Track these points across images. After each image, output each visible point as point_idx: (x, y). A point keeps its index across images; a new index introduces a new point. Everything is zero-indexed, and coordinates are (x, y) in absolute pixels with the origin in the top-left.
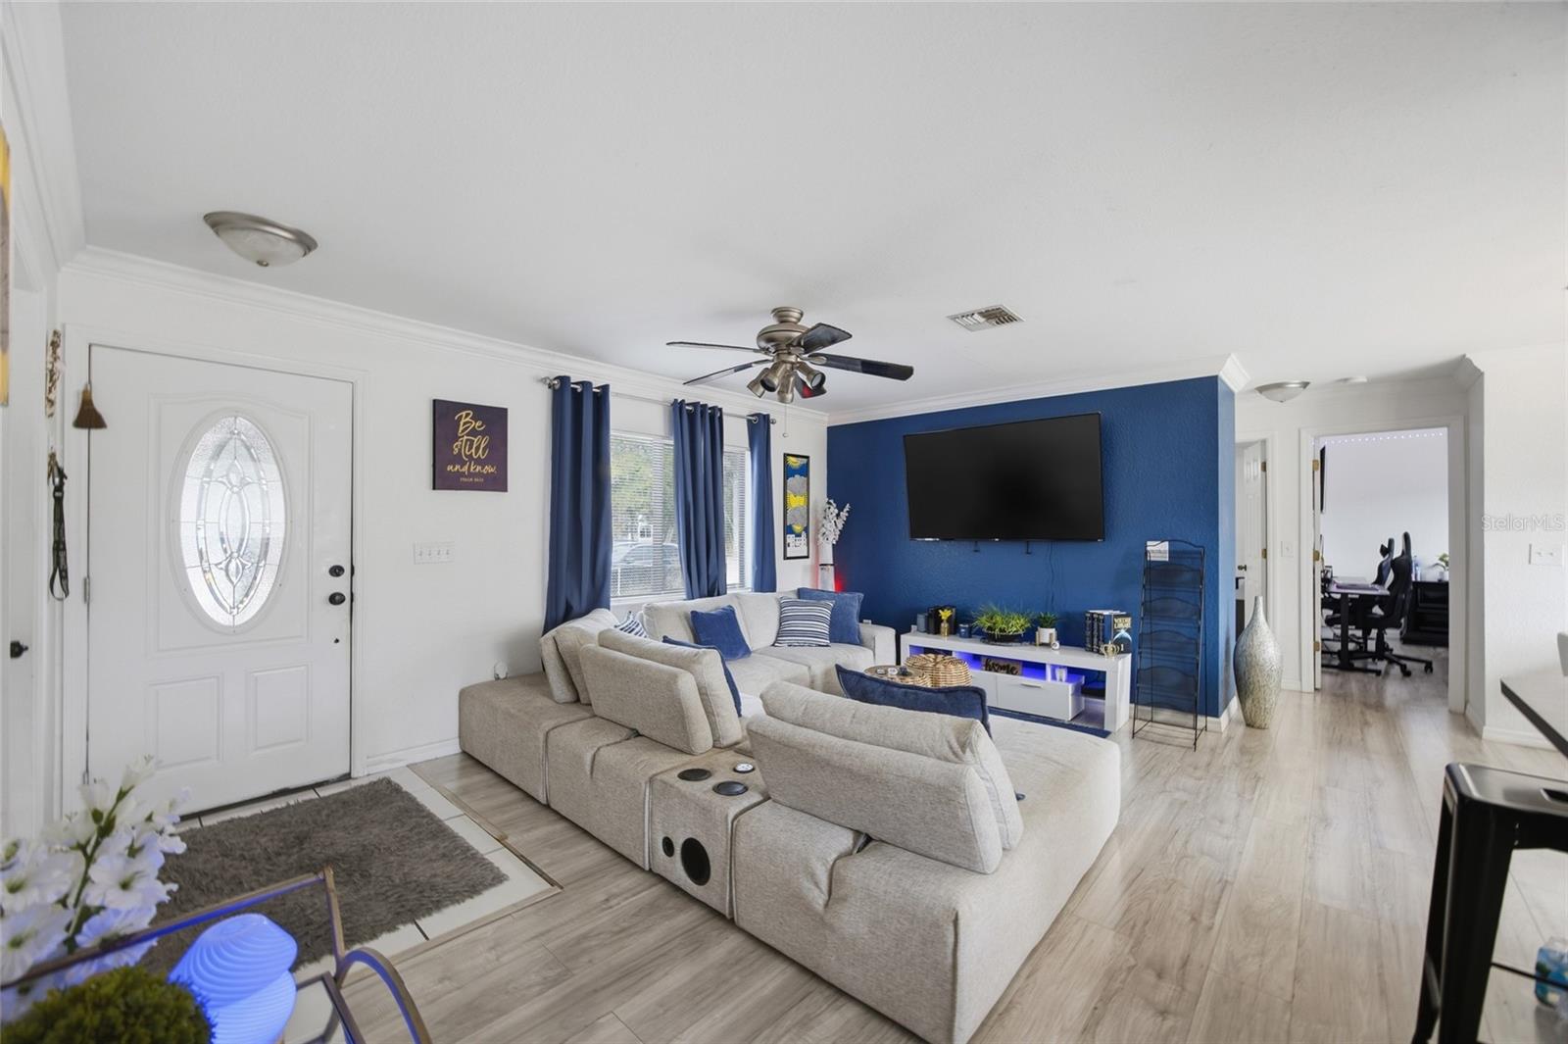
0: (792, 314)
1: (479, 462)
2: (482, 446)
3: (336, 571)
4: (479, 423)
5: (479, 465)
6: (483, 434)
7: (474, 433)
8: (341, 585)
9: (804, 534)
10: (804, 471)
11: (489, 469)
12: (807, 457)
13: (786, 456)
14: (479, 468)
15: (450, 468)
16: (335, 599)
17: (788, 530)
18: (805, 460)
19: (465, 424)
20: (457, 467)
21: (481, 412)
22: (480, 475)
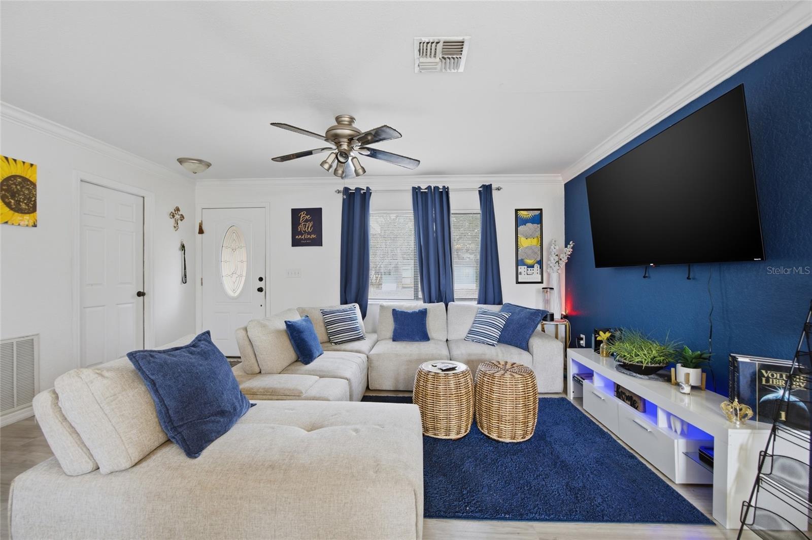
0: (343, 119)
1: (309, 233)
2: (310, 226)
3: (261, 279)
4: (309, 216)
5: (309, 234)
6: (310, 221)
7: (307, 221)
8: (261, 284)
9: (537, 266)
10: (538, 219)
11: (313, 236)
12: (541, 210)
13: (517, 211)
14: (309, 236)
15: (297, 237)
16: (260, 290)
17: (519, 263)
18: (538, 212)
19: (303, 217)
20: (300, 236)
21: (309, 211)
22: (309, 239)
